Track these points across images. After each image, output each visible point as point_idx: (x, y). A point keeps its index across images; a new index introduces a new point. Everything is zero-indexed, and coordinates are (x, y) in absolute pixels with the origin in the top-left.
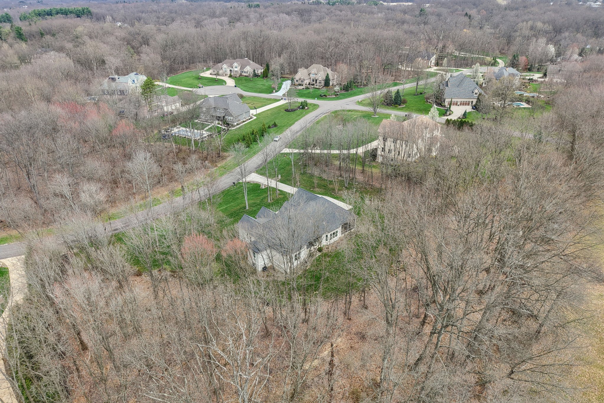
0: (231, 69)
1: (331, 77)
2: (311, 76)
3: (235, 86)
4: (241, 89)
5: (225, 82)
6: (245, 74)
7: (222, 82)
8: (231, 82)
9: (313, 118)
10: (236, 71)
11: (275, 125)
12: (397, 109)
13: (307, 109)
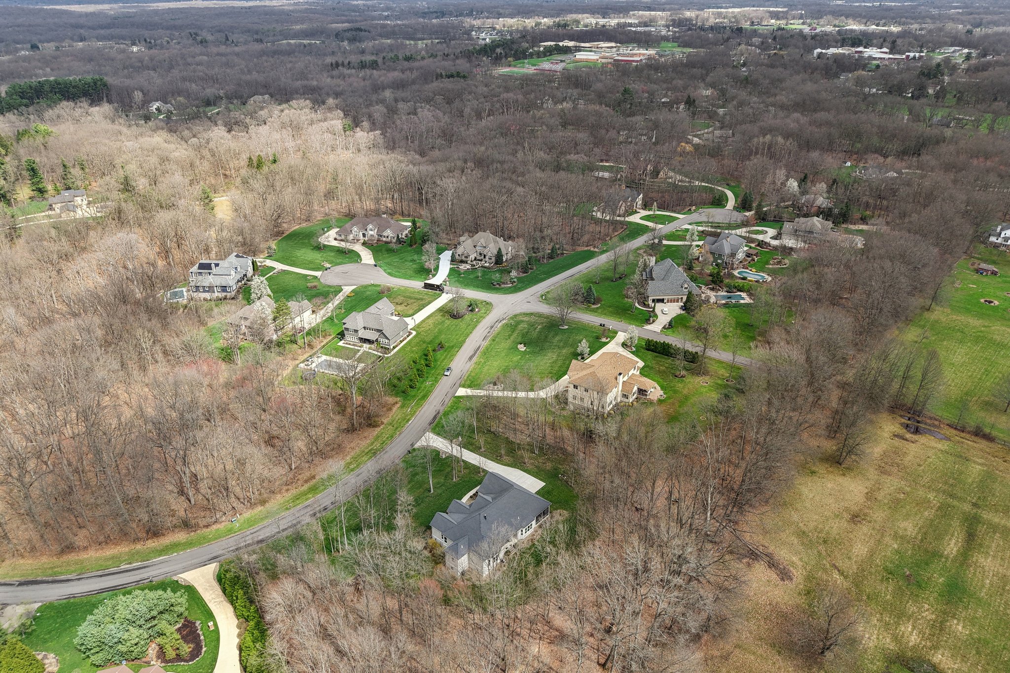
0: (364, 232)
1: (504, 252)
2: (478, 248)
3: (376, 266)
4: (385, 270)
5: (359, 256)
6: (384, 239)
7: (354, 257)
8: (367, 257)
9: (487, 330)
10: (372, 236)
11: (441, 346)
12: (590, 311)
13: (479, 311)
